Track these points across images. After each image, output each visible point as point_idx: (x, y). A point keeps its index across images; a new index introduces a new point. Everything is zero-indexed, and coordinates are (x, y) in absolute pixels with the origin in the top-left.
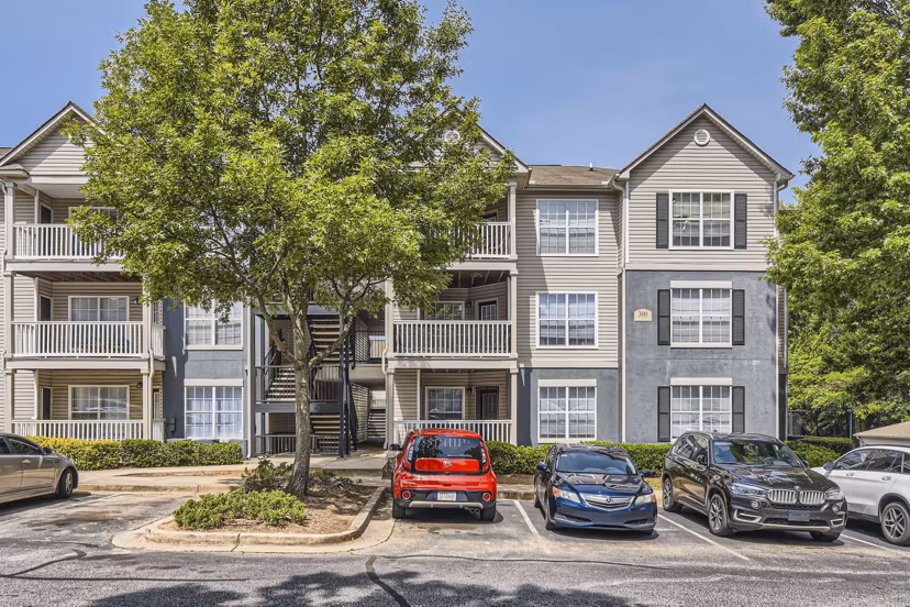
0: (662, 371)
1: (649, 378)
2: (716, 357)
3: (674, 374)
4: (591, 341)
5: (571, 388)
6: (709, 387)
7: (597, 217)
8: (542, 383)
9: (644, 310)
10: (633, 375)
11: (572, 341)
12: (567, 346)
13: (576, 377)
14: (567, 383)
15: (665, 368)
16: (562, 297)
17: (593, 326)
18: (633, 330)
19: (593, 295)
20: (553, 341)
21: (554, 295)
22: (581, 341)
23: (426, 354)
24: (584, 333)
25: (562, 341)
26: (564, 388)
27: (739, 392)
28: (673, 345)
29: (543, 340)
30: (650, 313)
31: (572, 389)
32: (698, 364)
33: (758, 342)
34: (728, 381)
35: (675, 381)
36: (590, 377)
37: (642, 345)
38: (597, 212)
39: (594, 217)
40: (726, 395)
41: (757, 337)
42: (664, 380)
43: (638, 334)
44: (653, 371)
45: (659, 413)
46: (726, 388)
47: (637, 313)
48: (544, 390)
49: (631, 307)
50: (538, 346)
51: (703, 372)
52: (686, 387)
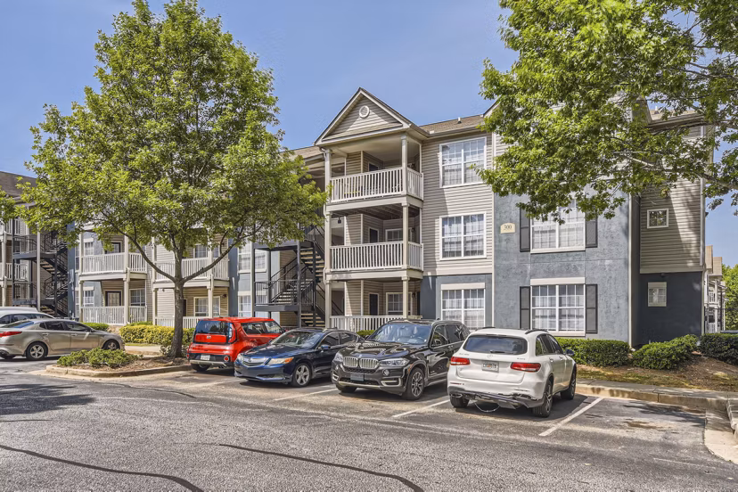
0: (523, 274)
1: (513, 280)
2: (571, 259)
3: (533, 276)
4: (481, 252)
5: (465, 290)
6: (565, 285)
7: (485, 151)
8: (444, 287)
9: (509, 224)
10: (500, 278)
11: (467, 253)
12: (463, 257)
13: (469, 281)
14: (462, 286)
15: (526, 271)
16: (458, 219)
17: (482, 240)
18: (500, 241)
19: (482, 215)
20: (452, 254)
21: (452, 218)
22: (473, 253)
23: (350, 269)
24: (476, 246)
25: (458, 253)
26: (460, 290)
27: (592, 290)
28: (532, 251)
29: (445, 254)
30: (513, 226)
31: (467, 291)
32: (555, 266)
33: (610, 244)
34: (581, 280)
35: (534, 282)
36: (480, 281)
37: (506, 252)
38: (485, 146)
39: (483, 151)
40: (579, 292)
41: (610, 239)
42: (525, 280)
43: (504, 243)
44: (516, 274)
45: (521, 309)
46: (579, 286)
47: (503, 227)
48: (445, 292)
49: (498, 223)
50: (441, 259)
51: (560, 273)
52: (544, 287)
